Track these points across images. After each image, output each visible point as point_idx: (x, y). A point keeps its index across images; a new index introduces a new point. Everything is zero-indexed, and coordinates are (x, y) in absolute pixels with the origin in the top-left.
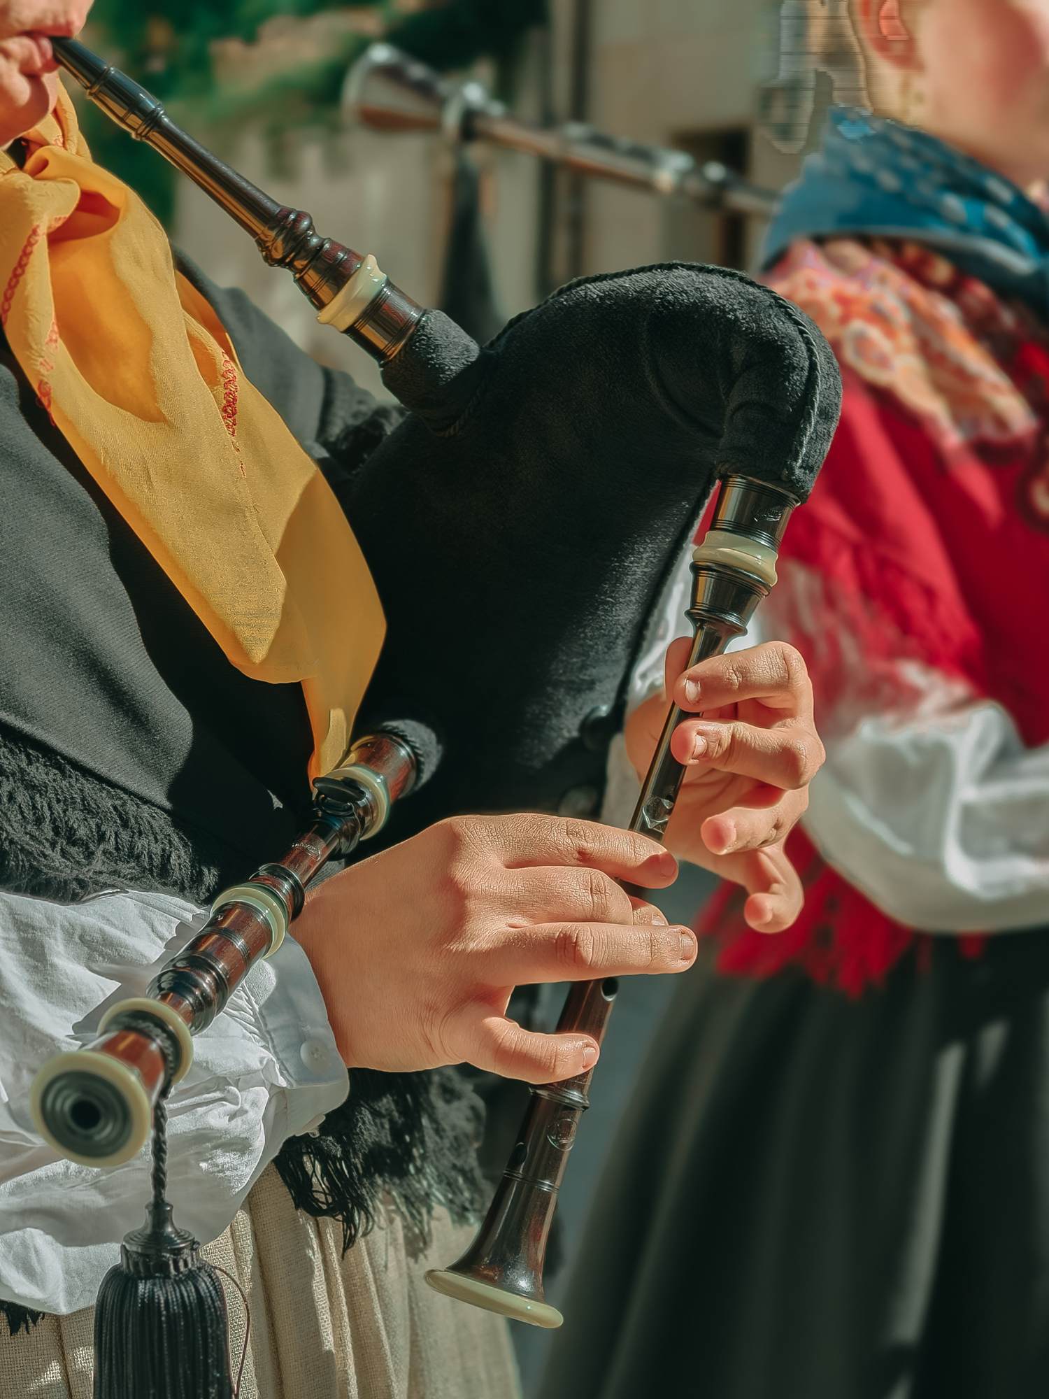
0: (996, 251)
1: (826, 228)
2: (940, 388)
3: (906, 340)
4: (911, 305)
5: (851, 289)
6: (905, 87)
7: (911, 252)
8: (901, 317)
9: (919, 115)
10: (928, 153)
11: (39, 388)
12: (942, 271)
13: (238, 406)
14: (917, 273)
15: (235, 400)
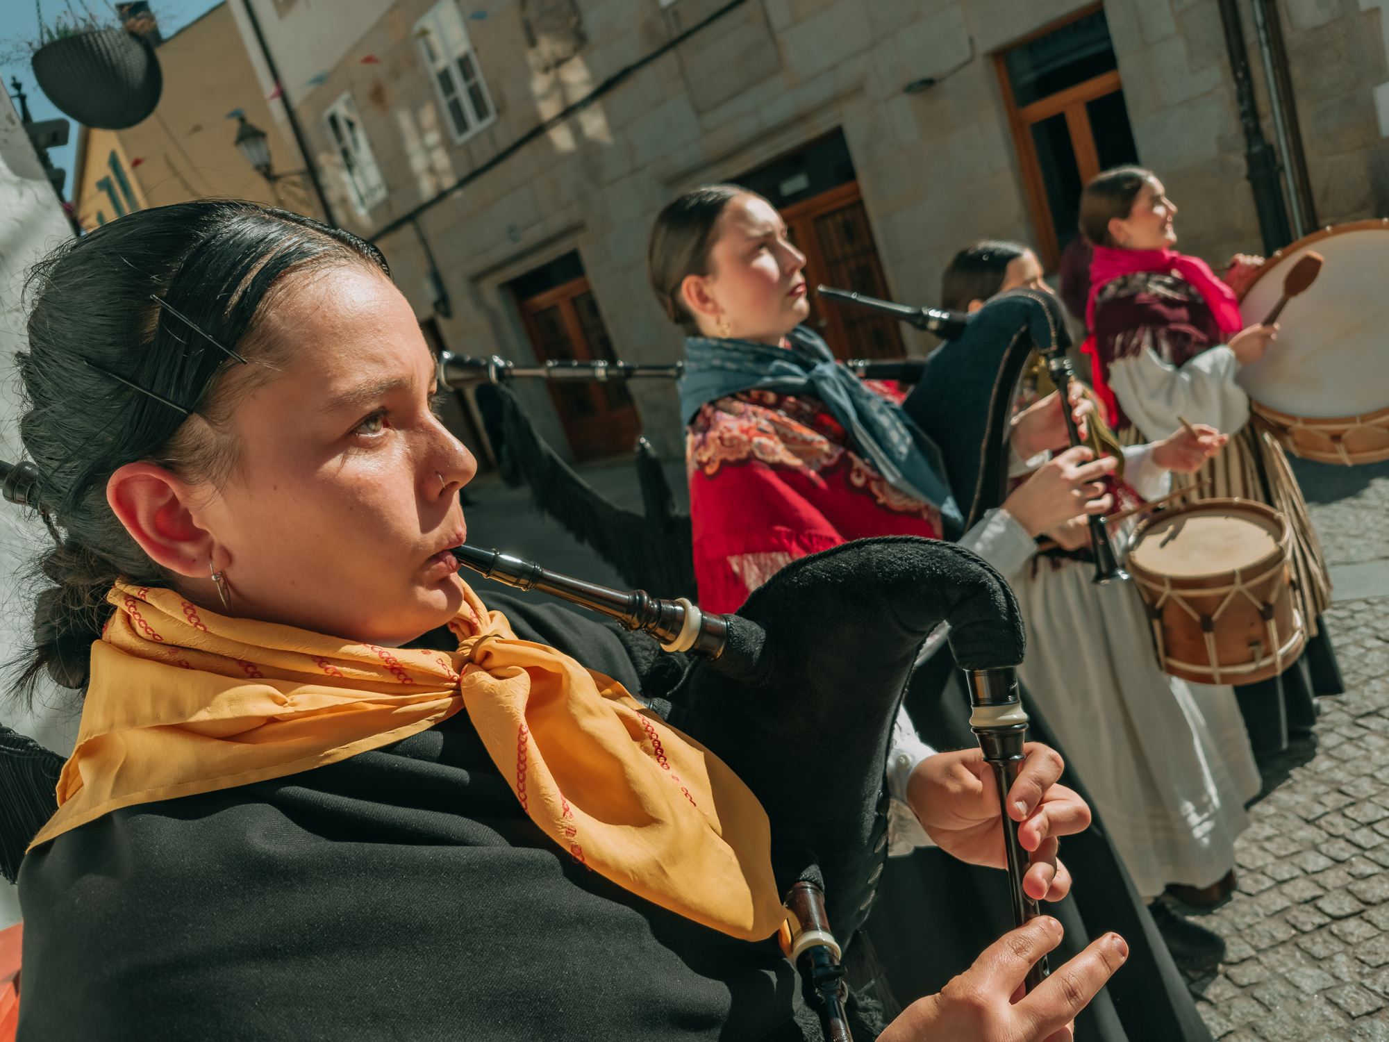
0: (789, 380)
1: (715, 397)
2: (797, 454)
3: (776, 438)
4: (772, 421)
5: (745, 424)
6: (718, 322)
7: (754, 394)
8: (770, 429)
9: (728, 333)
10: (742, 347)
11: (572, 851)
12: (771, 397)
13: (662, 746)
14: (760, 402)
15: (659, 743)
